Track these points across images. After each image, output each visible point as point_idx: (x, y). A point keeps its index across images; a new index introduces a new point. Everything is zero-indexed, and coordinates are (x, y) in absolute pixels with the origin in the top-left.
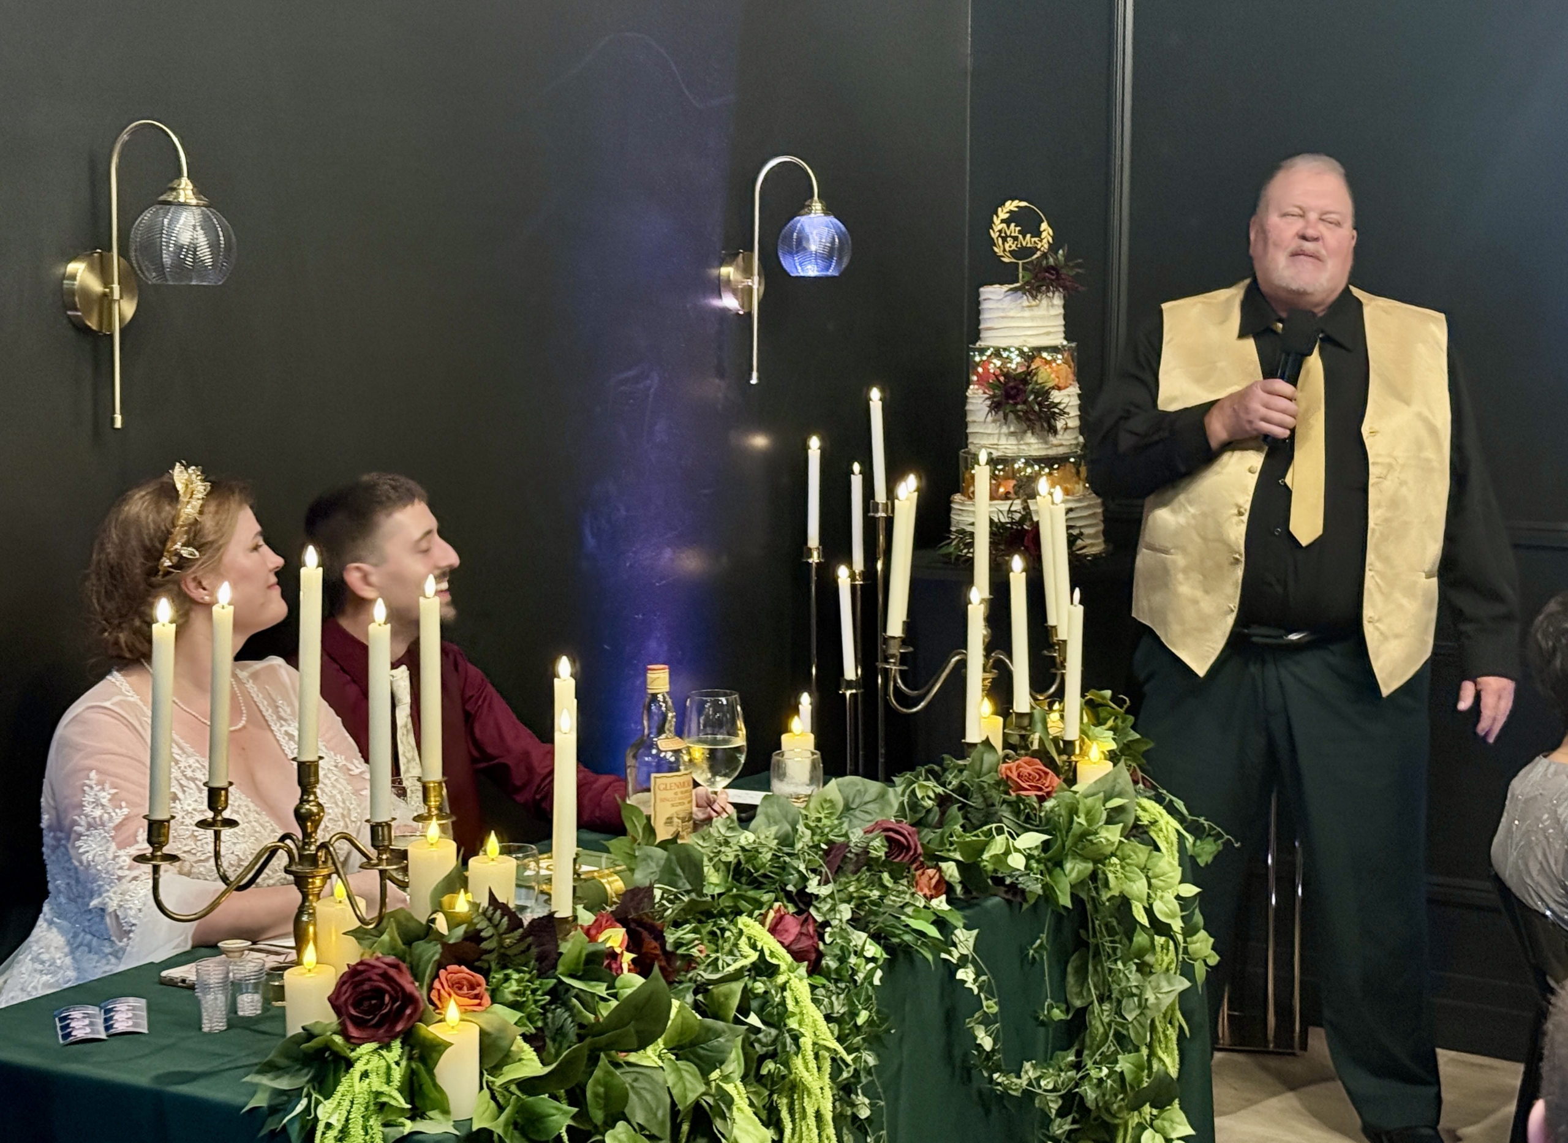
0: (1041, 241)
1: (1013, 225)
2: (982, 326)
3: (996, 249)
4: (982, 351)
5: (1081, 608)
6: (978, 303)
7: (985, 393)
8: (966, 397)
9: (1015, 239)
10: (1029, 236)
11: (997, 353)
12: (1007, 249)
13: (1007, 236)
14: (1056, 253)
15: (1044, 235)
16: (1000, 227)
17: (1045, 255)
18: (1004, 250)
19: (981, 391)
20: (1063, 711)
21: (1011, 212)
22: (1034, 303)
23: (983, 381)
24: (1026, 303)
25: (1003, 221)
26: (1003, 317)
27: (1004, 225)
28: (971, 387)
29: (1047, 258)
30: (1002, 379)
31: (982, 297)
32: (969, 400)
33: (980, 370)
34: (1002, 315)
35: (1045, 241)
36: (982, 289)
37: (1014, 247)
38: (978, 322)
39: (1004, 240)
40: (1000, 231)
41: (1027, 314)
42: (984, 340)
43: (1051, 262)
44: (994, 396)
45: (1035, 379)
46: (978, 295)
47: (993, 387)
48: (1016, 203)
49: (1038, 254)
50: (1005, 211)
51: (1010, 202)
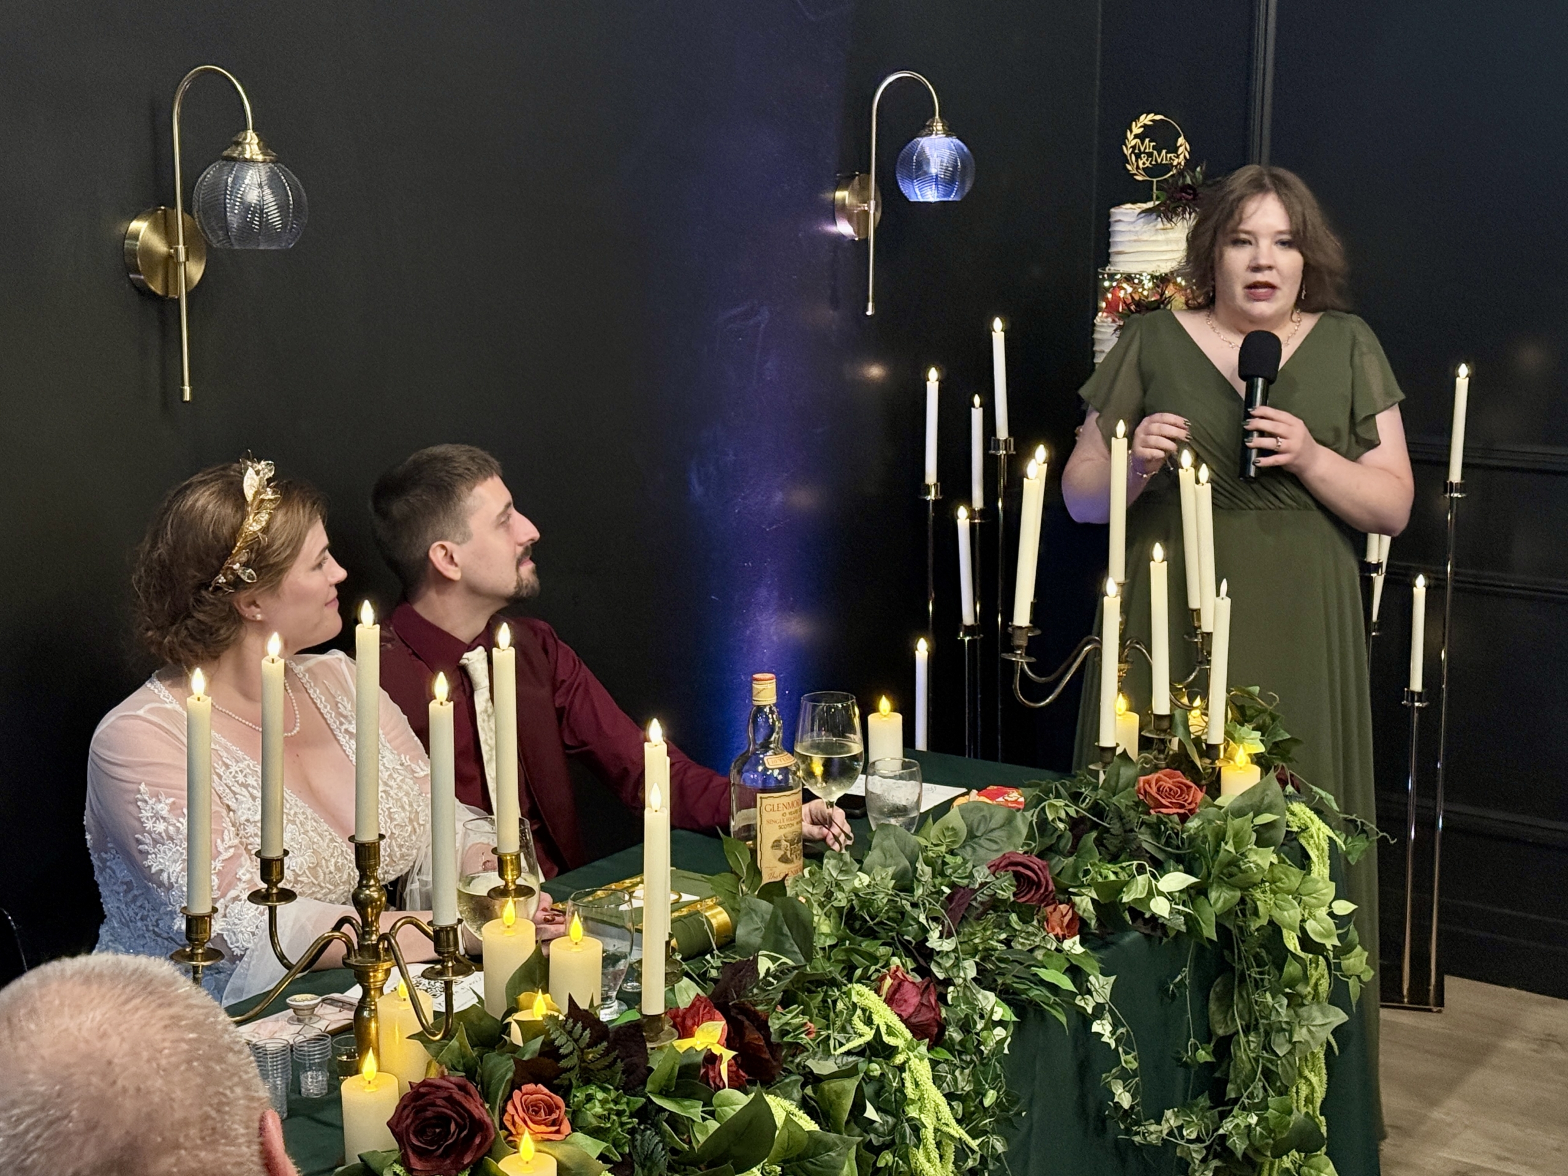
0: (1178, 157)
1: (1147, 140)
2: (1112, 250)
3: (1129, 167)
4: (1111, 277)
5: (1228, 601)
6: (1109, 225)
7: (1114, 321)
8: (1094, 325)
9: (1150, 155)
10: (1164, 152)
11: (1129, 278)
12: (1141, 166)
13: (1141, 153)
14: (1194, 170)
15: (1181, 150)
16: (1133, 143)
17: (1181, 174)
18: (1138, 168)
19: (1110, 320)
20: (1207, 708)
21: (1145, 126)
22: (1169, 226)
23: (1112, 308)
24: (1160, 226)
25: (1136, 136)
26: (1135, 241)
27: (1138, 141)
28: (1100, 314)
29: (1184, 177)
30: (1133, 307)
31: (1112, 219)
32: (1097, 329)
33: (1109, 296)
34: (1135, 238)
35: (1182, 157)
36: (1113, 210)
37: (1148, 164)
38: (1108, 245)
39: (1138, 157)
40: (1134, 147)
41: (1161, 237)
42: (1114, 265)
43: (1188, 180)
46: (1108, 216)
47: (1122, 315)
48: (1151, 116)
49: (1174, 172)
50: (1139, 126)
51: (1144, 115)
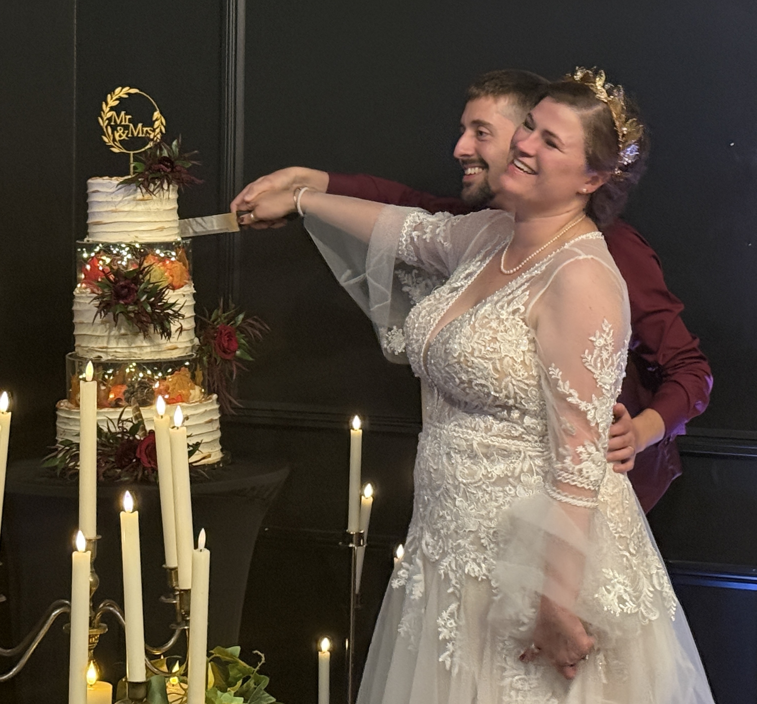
0: (154, 131)
1: (123, 113)
2: (89, 221)
3: (105, 139)
4: (90, 247)
5: (207, 553)
6: (86, 196)
7: (93, 292)
8: (73, 297)
9: (126, 127)
10: (140, 125)
11: (107, 249)
12: (117, 138)
13: (116, 125)
14: (170, 145)
15: (157, 124)
16: (109, 115)
17: (158, 146)
18: (114, 140)
19: (89, 290)
20: (185, 674)
21: (120, 99)
22: (147, 196)
23: (90, 279)
24: (139, 196)
25: (112, 109)
26: (113, 211)
27: (114, 113)
28: (79, 285)
29: (161, 150)
30: (112, 277)
31: (90, 190)
32: (76, 300)
33: (88, 267)
34: (113, 208)
35: (158, 131)
36: (90, 181)
37: (124, 137)
38: (86, 216)
39: (114, 129)
40: (109, 119)
41: (140, 208)
42: (92, 236)
43: (165, 153)
44: (102, 296)
45: (148, 277)
46: (85, 187)
47: (101, 286)
48: (126, 89)
49: (151, 145)
50: (114, 98)
51: (120, 88)
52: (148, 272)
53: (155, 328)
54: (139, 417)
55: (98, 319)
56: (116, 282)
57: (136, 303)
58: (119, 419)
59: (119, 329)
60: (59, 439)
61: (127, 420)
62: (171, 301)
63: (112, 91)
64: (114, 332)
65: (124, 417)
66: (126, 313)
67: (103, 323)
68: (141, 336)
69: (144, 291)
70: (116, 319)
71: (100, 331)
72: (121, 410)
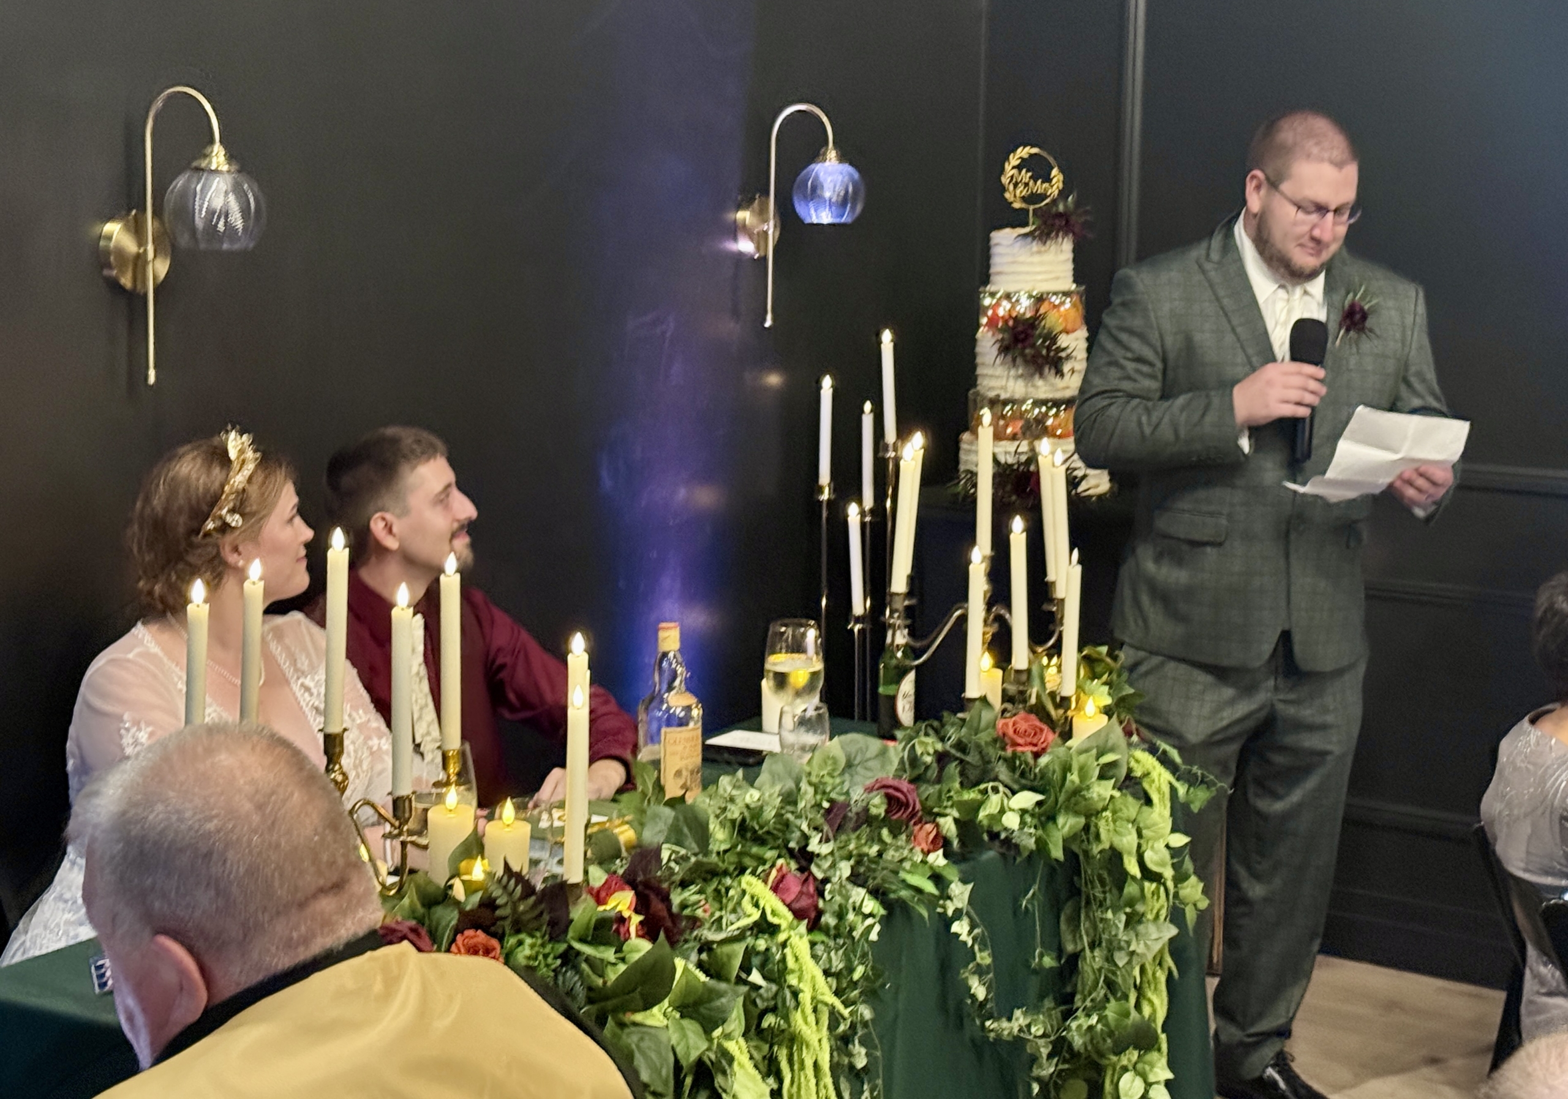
0: (1052, 187)
1: (1024, 171)
2: (992, 271)
3: (1006, 195)
4: (992, 295)
5: (1079, 569)
6: (989, 248)
7: (994, 336)
8: (976, 340)
9: (1026, 185)
10: (1039, 182)
11: (1007, 297)
12: (1018, 195)
13: (1018, 182)
14: (1066, 199)
15: (1055, 181)
16: (1011, 173)
17: (1054, 202)
18: (1015, 196)
19: (990, 335)
20: (1060, 665)
21: (1022, 158)
22: (1043, 249)
23: (992, 324)
24: (1035, 249)
25: (1014, 168)
26: (1013, 262)
27: (1016, 171)
28: (981, 330)
29: (1056, 205)
30: (1010, 323)
31: (993, 241)
32: (979, 343)
33: (990, 313)
34: (1013, 260)
35: (1055, 187)
36: (992, 234)
37: (1025, 193)
38: (989, 266)
40: (1012, 177)
41: (1036, 259)
42: (994, 284)
43: (1061, 208)
44: (1002, 339)
45: (1043, 323)
46: (988, 239)
47: (1001, 330)
48: (1027, 149)
49: (1047, 201)
50: (1016, 157)
51: (1021, 148)
52: (1043, 319)
53: (1050, 369)
54: (1032, 449)
55: (998, 361)
56: (1014, 328)
57: (1033, 346)
58: (1016, 452)
59: (1017, 370)
60: (962, 467)
61: (1023, 453)
62: (1064, 345)
63: (1014, 150)
64: (1013, 372)
65: (1020, 450)
66: (1023, 355)
67: (1002, 364)
68: (1037, 376)
69: (1040, 336)
70: (1014, 360)
71: (999, 371)
72: (1017, 443)
